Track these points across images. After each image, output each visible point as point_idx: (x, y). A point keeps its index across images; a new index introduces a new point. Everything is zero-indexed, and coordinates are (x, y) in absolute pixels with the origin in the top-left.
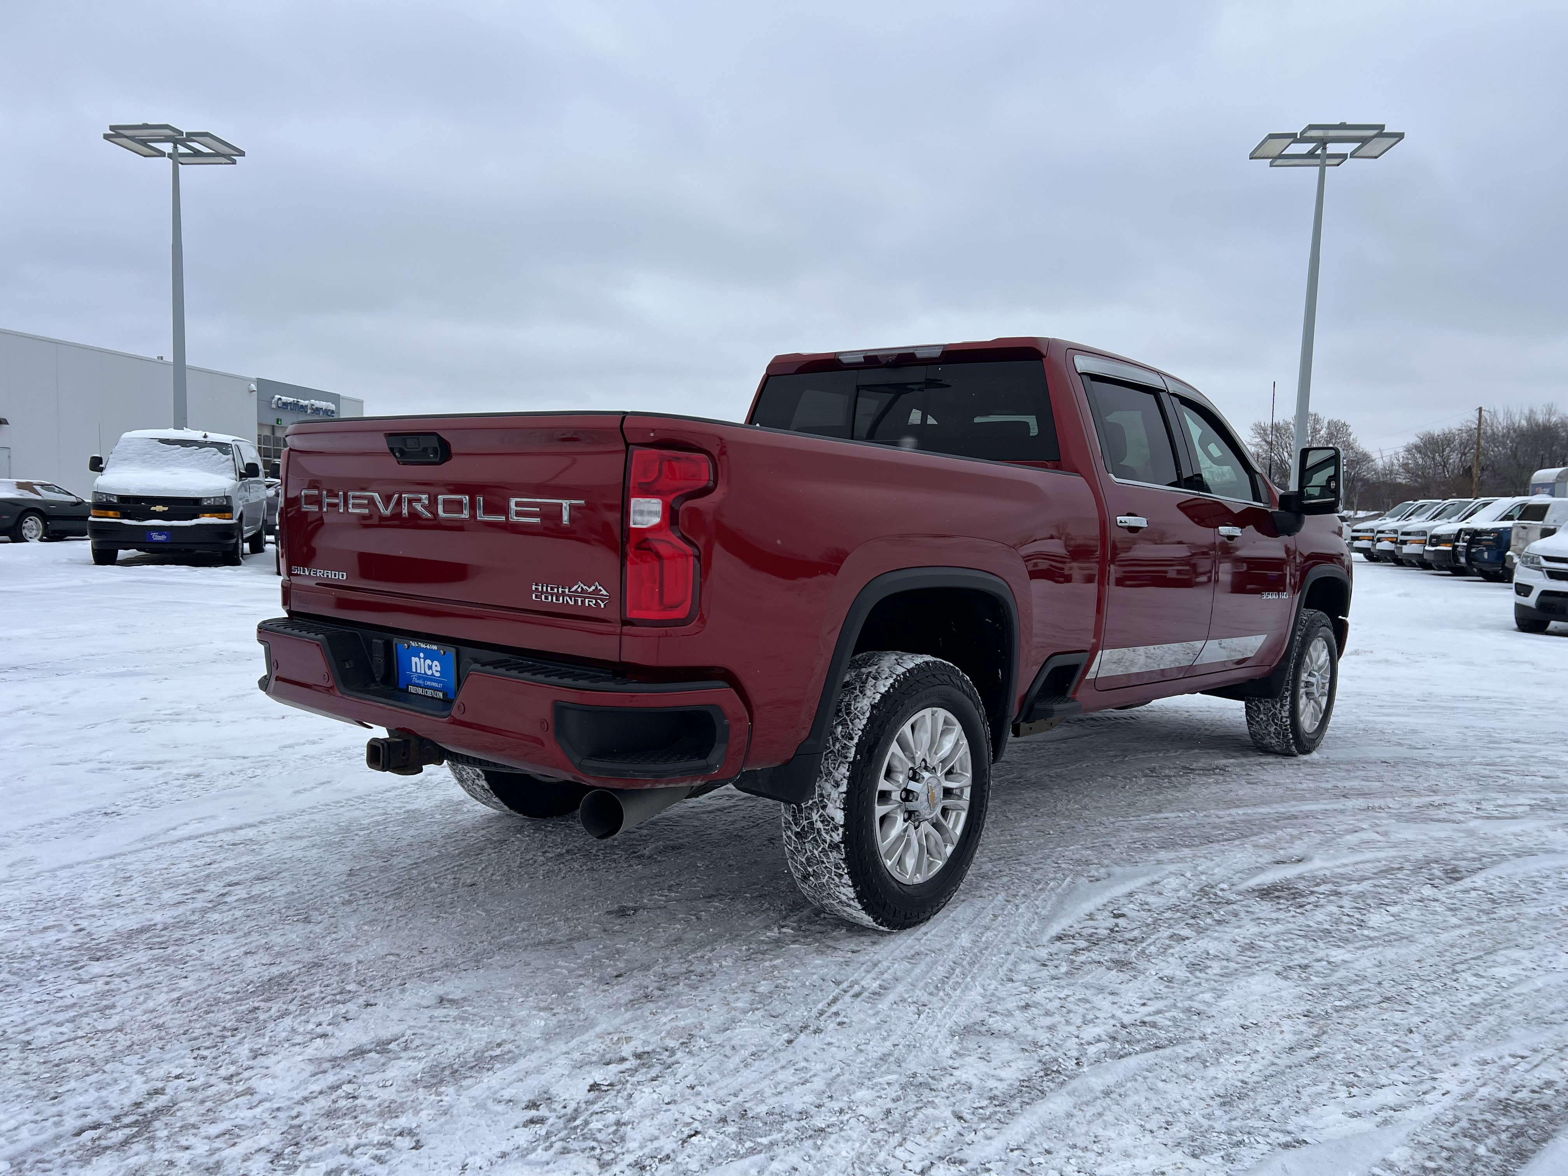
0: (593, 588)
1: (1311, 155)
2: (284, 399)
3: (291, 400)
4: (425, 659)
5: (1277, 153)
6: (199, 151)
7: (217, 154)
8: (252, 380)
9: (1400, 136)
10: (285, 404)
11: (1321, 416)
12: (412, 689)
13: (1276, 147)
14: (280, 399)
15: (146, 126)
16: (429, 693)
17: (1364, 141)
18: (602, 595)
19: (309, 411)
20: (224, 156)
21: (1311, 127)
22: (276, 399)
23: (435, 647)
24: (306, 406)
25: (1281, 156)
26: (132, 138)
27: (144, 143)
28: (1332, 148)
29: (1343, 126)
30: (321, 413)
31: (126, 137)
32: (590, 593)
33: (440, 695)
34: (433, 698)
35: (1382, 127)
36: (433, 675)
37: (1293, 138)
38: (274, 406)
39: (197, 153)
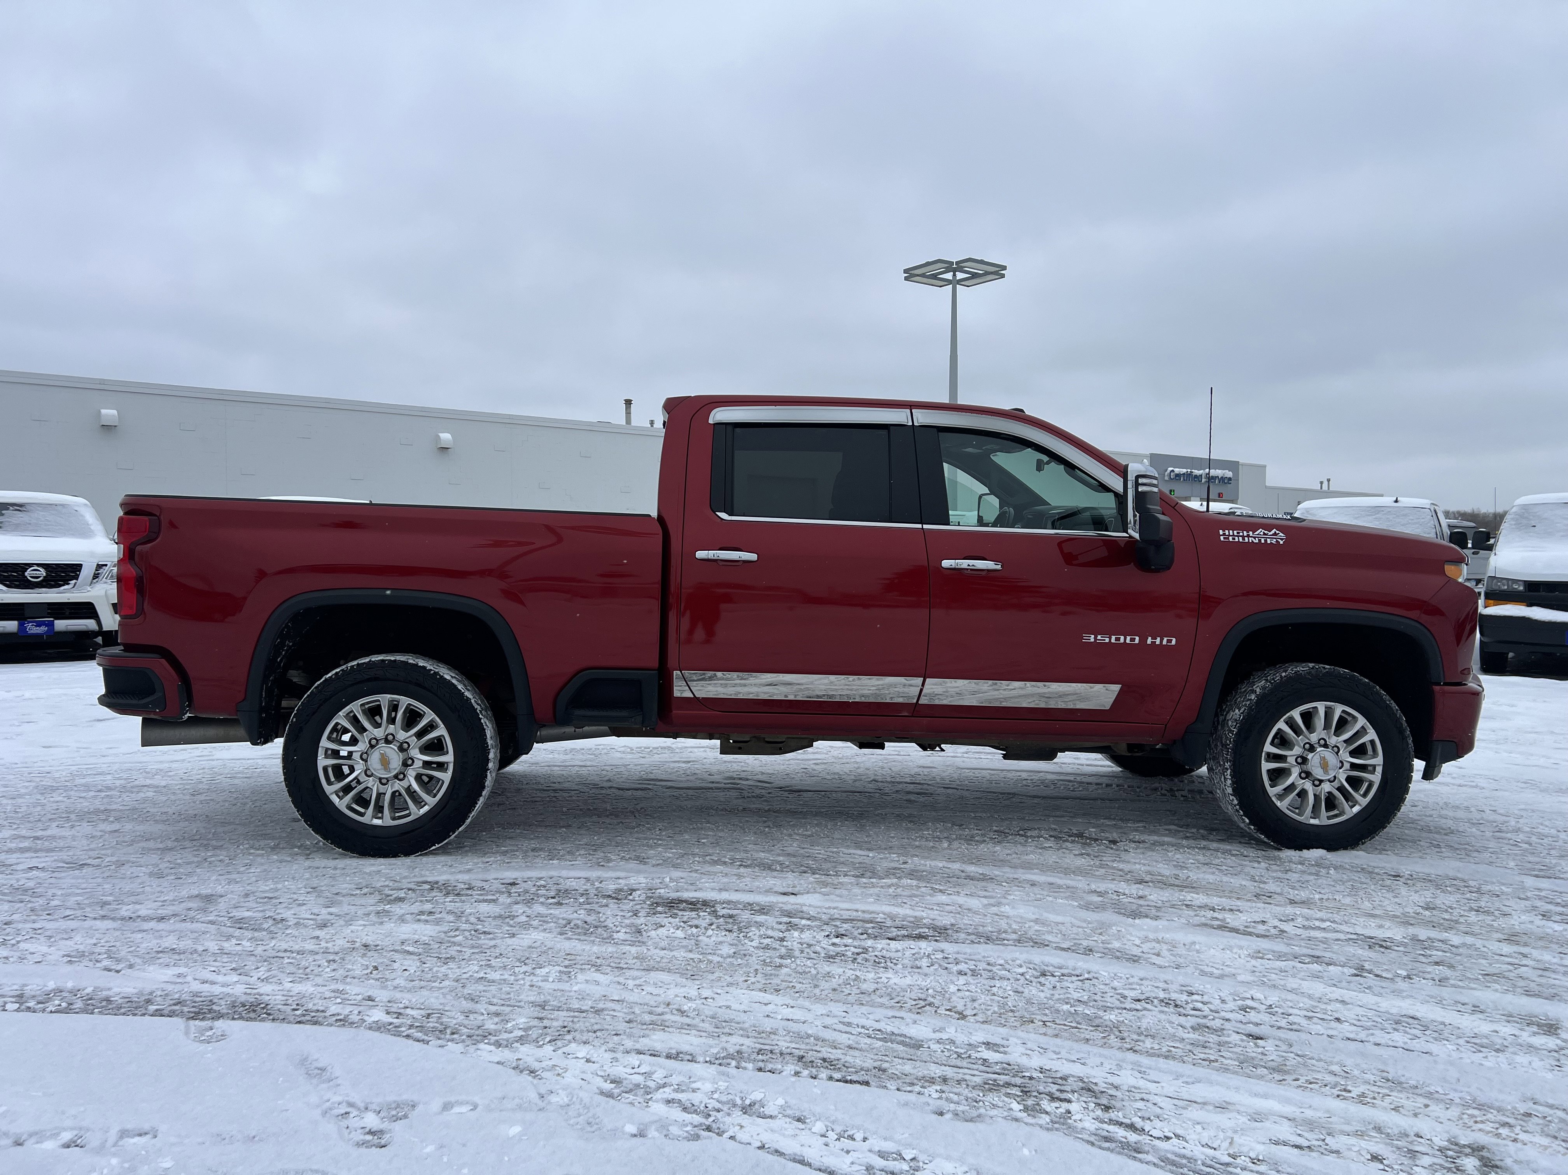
2: (1177, 470)
3: (1184, 471)
6: (976, 273)
7: (987, 273)
8: (1145, 456)
10: (1178, 475)
14: (1173, 471)
15: (928, 264)
19: (1203, 480)
20: (992, 273)
22: (1168, 471)
24: (1201, 475)
26: (923, 275)
27: (935, 277)
30: (1217, 481)
31: (918, 275)
38: (1167, 478)
39: (974, 276)
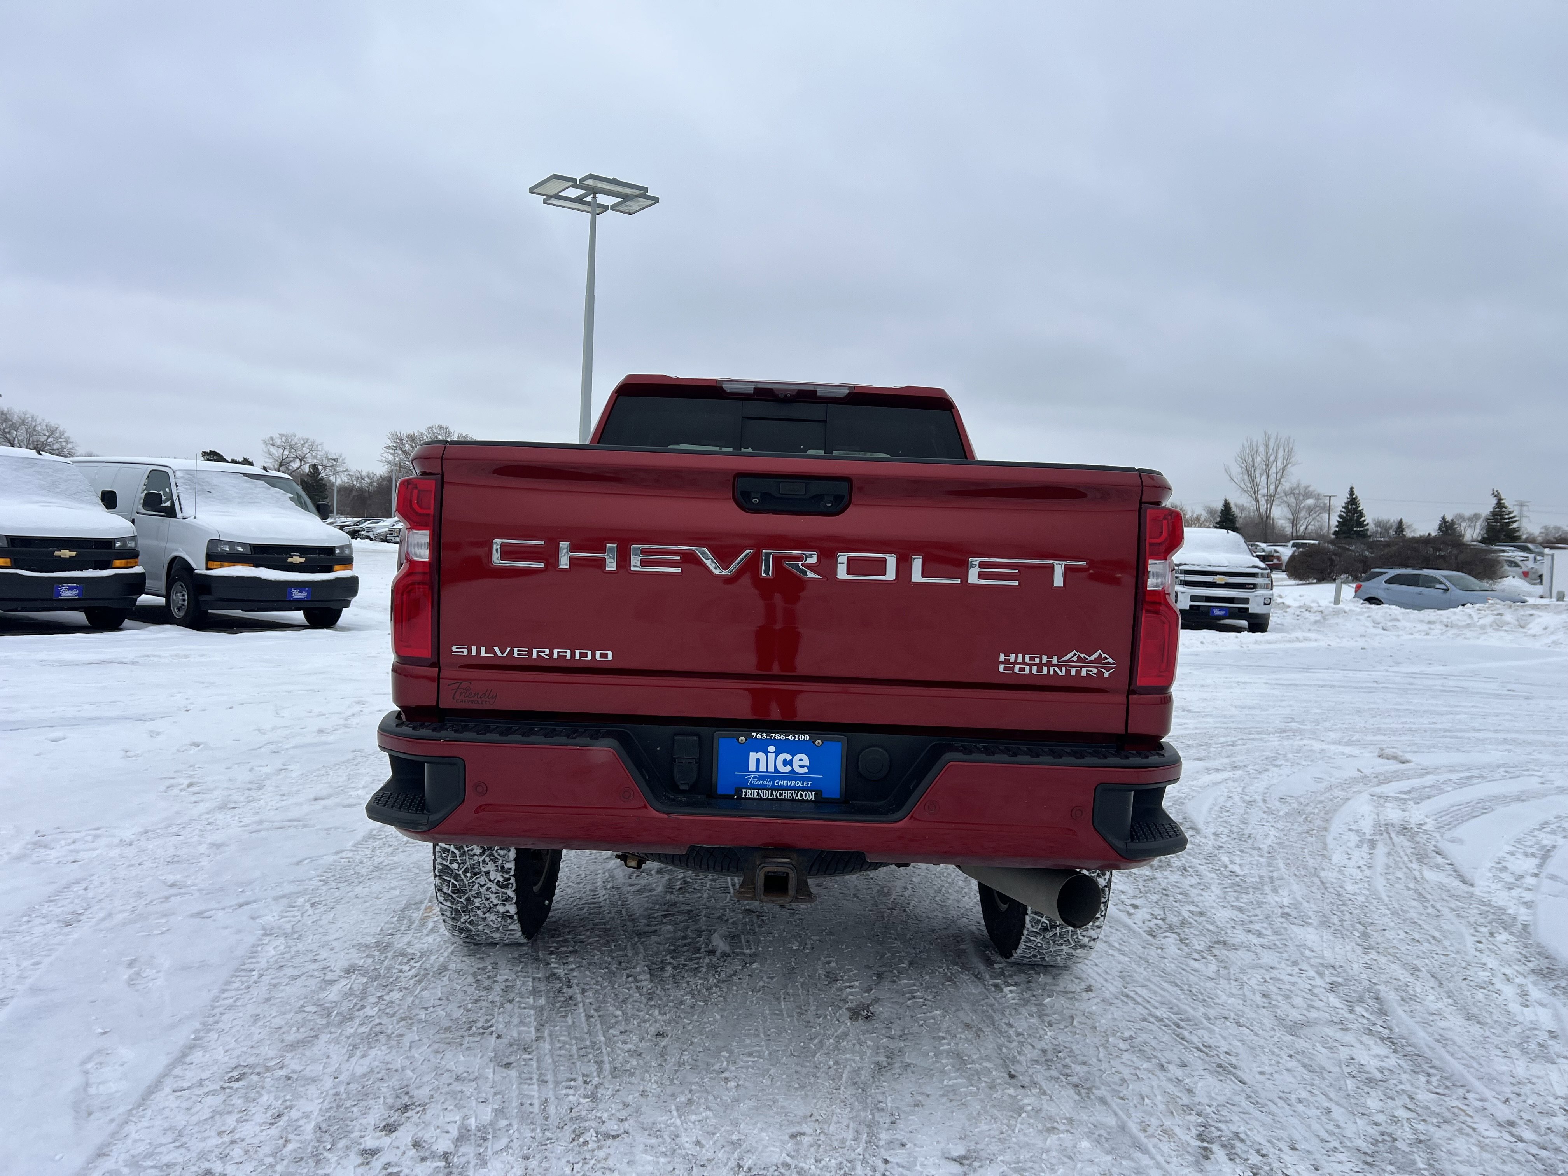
0: (1096, 655)
1: (579, 200)
4: (777, 754)
5: (552, 193)
9: (656, 200)
11: (451, 430)
12: (747, 793)
13: (553, 188)
16: (787, 795)
17: (626, 198)
18: (1109, 663)
21: (591, 177)
23: (807, 738)
25: (557, 196)
28: (602, 199)
29: (614, 181)
32: (1090, 662)
33: (811, 796)
34: (793, 800)
35: (646, 190)
36: (793, 771)
37: (574, 183)
